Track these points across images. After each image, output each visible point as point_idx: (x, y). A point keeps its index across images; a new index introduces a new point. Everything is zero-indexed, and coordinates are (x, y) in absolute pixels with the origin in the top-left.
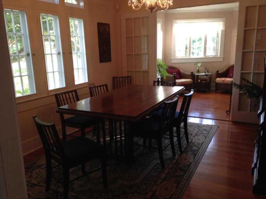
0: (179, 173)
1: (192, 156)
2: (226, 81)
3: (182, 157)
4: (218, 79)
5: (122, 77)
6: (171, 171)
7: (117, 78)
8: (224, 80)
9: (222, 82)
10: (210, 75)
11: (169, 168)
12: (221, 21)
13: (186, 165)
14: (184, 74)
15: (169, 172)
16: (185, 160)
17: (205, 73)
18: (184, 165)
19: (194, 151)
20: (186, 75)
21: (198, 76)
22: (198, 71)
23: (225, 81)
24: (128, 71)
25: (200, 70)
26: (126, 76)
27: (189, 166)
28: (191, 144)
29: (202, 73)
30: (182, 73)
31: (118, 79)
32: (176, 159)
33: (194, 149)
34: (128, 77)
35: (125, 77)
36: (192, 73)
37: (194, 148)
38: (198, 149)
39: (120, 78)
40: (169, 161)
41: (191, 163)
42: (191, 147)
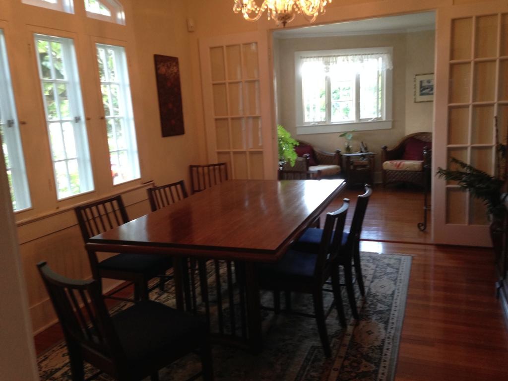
0: (366, 367)
1: (381, 325)
2: (404, 165)
3: (361, 329)
4: (388, 162)
5: (209, 166)
6: (347, 363)
7: (198, 167)
8: (400, 164)
9: (394, 168)
10: (371, 156)
11: (342, 357)
12: (385, 53)
13: (375, 346)
14: (324, 155)
15: (343, 367)
16: (370, 334)
17: (361, 152)
18: (369, 346)
19: (381, 312)
20: (327, 156)
21: (349, 157)
22: (348, 149)
23: (400, 167)
24: (219, 153)
25: (350, 147)
26: (217, 162)
27: (381, 348)
28: (371, 298)
29: (356, 152)
30: (319, 154)
31: (200, 169)
32: (350, 335)
33: (381, 309)
34: (219, 165)
35: (214, 165)
36: (338, 152)
37: (380, 307)
38: (388, 308)
39: (203, 167)
40: (337, 340)
41: (383, 341)
42: (372, 304)
